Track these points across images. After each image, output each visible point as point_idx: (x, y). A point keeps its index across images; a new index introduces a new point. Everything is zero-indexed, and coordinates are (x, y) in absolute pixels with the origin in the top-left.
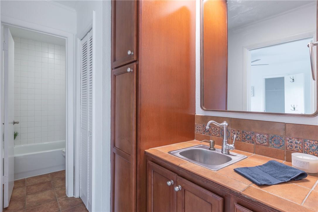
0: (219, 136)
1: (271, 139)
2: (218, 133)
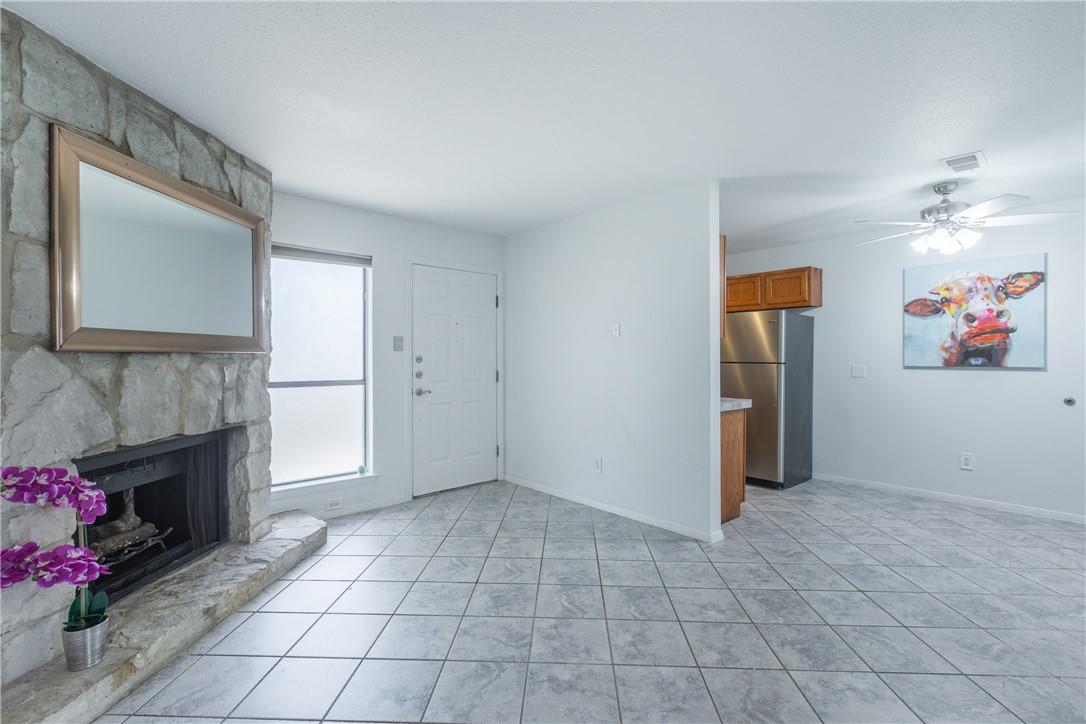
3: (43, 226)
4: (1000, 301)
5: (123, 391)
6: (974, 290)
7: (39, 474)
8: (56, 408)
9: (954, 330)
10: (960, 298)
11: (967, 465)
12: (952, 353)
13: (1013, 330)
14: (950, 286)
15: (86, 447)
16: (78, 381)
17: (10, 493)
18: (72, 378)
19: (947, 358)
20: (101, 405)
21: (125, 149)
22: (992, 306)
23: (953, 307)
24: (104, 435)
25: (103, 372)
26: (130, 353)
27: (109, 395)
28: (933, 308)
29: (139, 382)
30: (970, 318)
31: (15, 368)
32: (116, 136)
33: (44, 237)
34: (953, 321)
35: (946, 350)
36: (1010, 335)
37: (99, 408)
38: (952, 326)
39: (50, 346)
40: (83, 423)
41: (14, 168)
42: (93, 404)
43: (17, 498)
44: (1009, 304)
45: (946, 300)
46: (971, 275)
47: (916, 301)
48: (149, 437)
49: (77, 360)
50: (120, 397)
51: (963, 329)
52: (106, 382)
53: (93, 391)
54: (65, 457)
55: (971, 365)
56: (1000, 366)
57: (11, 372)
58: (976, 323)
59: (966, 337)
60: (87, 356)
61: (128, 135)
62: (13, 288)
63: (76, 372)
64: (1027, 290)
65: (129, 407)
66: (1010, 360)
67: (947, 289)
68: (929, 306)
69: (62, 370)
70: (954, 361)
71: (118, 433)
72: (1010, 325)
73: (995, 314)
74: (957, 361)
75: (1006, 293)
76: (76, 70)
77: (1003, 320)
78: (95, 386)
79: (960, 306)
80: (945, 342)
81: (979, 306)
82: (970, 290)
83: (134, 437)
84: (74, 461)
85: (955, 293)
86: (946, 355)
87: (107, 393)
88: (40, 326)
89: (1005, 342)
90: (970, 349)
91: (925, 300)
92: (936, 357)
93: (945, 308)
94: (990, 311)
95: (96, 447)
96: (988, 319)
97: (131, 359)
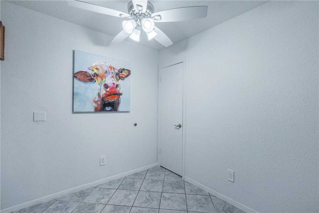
4: (118, 80)
6: (108, 72)
9: (99, 91)
10: (102, 75)
11: (103, 162)
12: (98, 104)
13: (121, 94)
14: (99, 67)
19: (96, 107)
22: (114, 82)
23: (99, 79)
28: (90, 78)
30: (106, 86)
34: (99, 87)
35: (96, 102)
36: (120, 96)
38: (99, 89)
44: (120, 82)
45: (96, 74)
46: (106, 64)
47: (81, 72)
51: (103, 92)
55: (106, 111)
56: (117, 111)
58: (108, 89)
59: (104, 96)
64: (126, 77)
66: (121, 108)
67: (97, 69)
68: (88, 77)
70: (99, 108)
72: (120, 92)
73: (115, 86)
74: (101, 108)
75: (119, 77)
77: (118, 89)
79: (102, 79)
80: (96, 98)
81: (110, 81)
82: (106, 72)
85: (100, 72)
86: (96, 105)
89: (118, 99)
90: (106, 102)
91: (86, 72)
92: (91, 106)
93: (96, 79)
94: (114, 84)
96: (113, 87)
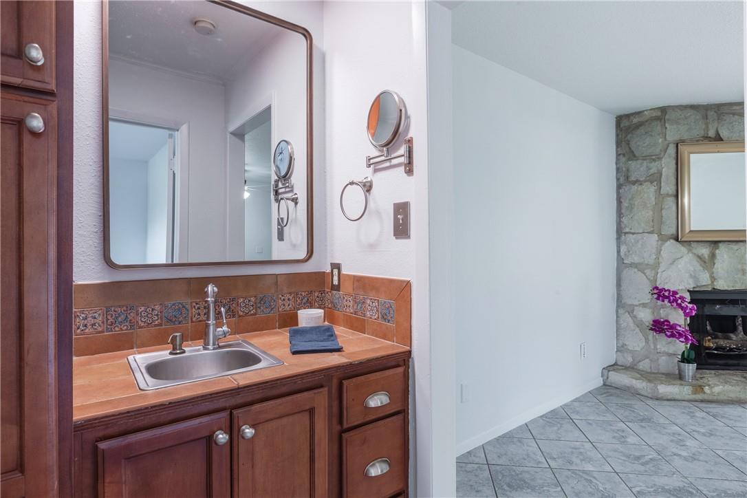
0: (160, 325)
1: (260, 303)
2: (156, 318)
3: (674, 188)
5: (716, 261)
7: (666, 291)
8: (679, 266)
15: (695, 286)
16: (691, 255)
17: (656, 296)
18: (688, 253)
20: (703, 267)
21: (718, 138)
24: (704, 281)
25: (705, 251)
26: (720, 242)
27: (708, 263)
29: (725, 256)
31: (663, 248)
32: (712, 133)
33: (675, 193)
37: (702, 268)
39: (677, 239)
40: (693, 274)
41: (663, 168)
42: (698, 265)
43: (658, 299)
48: (733, 287)
49: (690, 245)
50: (714, 264)
52: (706, 257)
53: (699, 260)
54: (684, 288)
57: (661, 250)
60: (695, 243)
61: (719, 129)
62: (662, 217)
63: (690, 251)
65: (719, 270)
69: (683, 249)
71: (713, 282)
76: (690, 112)
78: (700, 257)
83: (722, 285)
84: (689, 291)
87: (707, 261)
88: (673, 231)
95: (699, 287)
97: (720, 245)
